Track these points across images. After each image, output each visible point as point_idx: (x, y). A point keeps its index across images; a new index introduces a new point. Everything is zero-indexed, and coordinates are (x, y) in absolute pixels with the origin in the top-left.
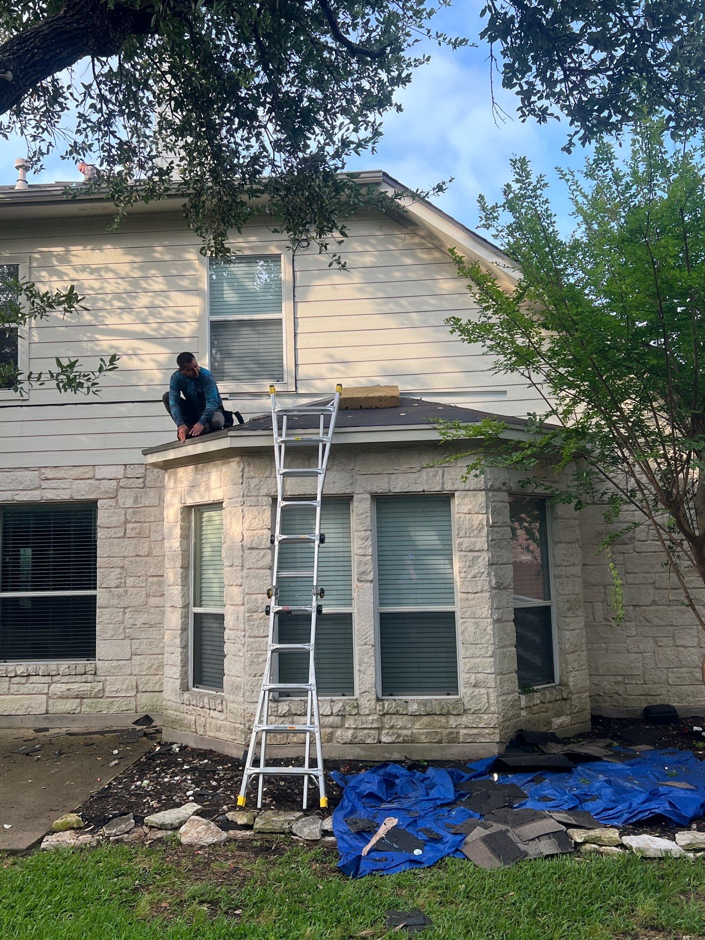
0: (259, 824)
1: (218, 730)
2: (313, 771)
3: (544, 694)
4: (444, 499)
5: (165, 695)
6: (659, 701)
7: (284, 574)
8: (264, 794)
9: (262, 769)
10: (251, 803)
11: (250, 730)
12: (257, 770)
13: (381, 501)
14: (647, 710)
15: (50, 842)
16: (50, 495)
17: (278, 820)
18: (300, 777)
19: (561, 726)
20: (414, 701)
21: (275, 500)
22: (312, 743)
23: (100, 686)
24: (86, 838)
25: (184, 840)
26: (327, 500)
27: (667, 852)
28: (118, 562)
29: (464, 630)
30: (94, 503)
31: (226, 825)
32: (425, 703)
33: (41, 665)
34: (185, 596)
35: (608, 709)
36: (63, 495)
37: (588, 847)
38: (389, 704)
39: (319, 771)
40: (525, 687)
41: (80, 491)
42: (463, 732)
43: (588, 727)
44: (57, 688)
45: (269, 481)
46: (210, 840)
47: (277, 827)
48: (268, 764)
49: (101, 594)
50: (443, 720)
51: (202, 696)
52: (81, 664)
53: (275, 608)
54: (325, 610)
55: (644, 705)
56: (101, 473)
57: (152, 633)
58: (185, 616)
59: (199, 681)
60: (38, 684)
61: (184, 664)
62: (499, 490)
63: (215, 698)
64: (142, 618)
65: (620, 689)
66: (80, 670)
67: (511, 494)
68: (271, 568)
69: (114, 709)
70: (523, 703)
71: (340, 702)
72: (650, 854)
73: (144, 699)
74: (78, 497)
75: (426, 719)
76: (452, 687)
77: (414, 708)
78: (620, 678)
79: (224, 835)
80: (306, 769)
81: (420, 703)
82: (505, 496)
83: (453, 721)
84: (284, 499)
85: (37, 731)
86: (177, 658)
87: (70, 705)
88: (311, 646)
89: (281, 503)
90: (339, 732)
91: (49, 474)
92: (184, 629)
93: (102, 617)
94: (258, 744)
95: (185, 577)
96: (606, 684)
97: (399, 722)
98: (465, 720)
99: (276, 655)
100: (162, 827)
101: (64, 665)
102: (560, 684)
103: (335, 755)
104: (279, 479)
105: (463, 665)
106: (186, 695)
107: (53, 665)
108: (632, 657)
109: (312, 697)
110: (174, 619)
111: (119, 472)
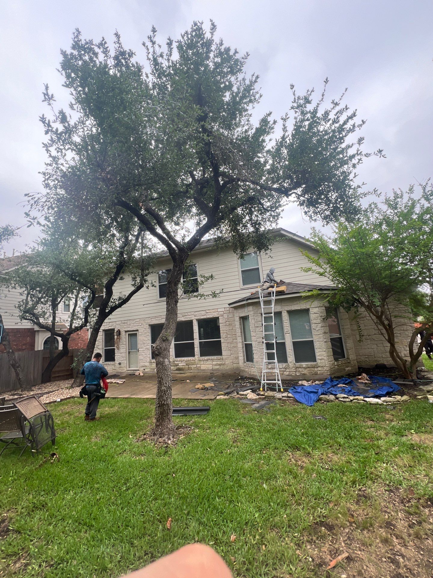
0: (266, 394)
1: (254, 372)
2: (279, 382)
3: (342, 361)
4: (307, 311)
5: (240, 364)
6: (380, 363)
7: (266, 333)
8: (267, 388)
9: (266, 381)
10: (264, 390)
11: (262, 372)
12: (264, 382)
13: (289, 312)
14: (376, 365)
15: (218, 397)
16: (208, 317)
17: (271, 393)
18: (275, 384)
19: (348, 370)
20: (304, 364)
21: (262, 314)
22: (278, 375)
23: (224, 362)
24: (226, 397)
25: (249, 398)
26: (275, 313)
27: (377, 402)
28: (225, 331)
29: (316, 345)
30: (218, 318)
31: (258, 395)
32: (307, 365)
33: (210, 357)
34: (242, 339)
35: (364, 365)
36: (211, 316)
37: (354, 401)
38: (298, 364)
39: (280, 382)
40: (336, 359)
41: (215, 315)
42: (319, 372)
43: (357, 370)
44: (214, 363)
45: (260, 310)
46: (255, 398)
47: (270, 395)
48: (267, 380)
49: (222, 340)
50: (313, 369)
51: (249, 364)
52: (219, 357)
53: (265, 342)
54: (278, 341)
55: (376, 364)
56: (219, 310)
57: (235, 349)
58: (243, 344)
59: (247, 361)
60: (210, 362)
61: (244, 356)
62: (322, 307)
63: (252, 364)
64: (232, 345)
65: (367, 360)
66: (219, 358)
67: (325, 307)
68: (262, 331)
69: (228, 368)
70: (336, 364)
71: (284, 365)
72: (372, 403)
73: (235, 365)
74: (214, 316)
75: (308, 369)
76: (315, 360)
77: (304, 366)
78: (367, 356)
79: (258, 397)
80: (276, 382)
81: (306, 365)
82: (324, 308)
83: (316, 369)
84: (264, 314)
85: (211, 373)
86: (242, 355)
87: (217, 367)
88: (275, 351)
89: (263, 315)
90: (285, 373)
91: (208, 311)
92: (243, 348)
93: (223, 345)
94: (264, 376)
95: (242, 335)
96: (363, 358)
97: (300, 370)
98: (319, 369)
99: (266, 353)
100: (243, 395)
101: (215, 357)
102: (347, 358)
103: (285, 378)
104: (262, 309)
105: (317, 354)
106: (245, 364)
107: (213, 357)
108: (370, 350)
109: (277, 364)
110: (240, 345)
111: (223, 310)
